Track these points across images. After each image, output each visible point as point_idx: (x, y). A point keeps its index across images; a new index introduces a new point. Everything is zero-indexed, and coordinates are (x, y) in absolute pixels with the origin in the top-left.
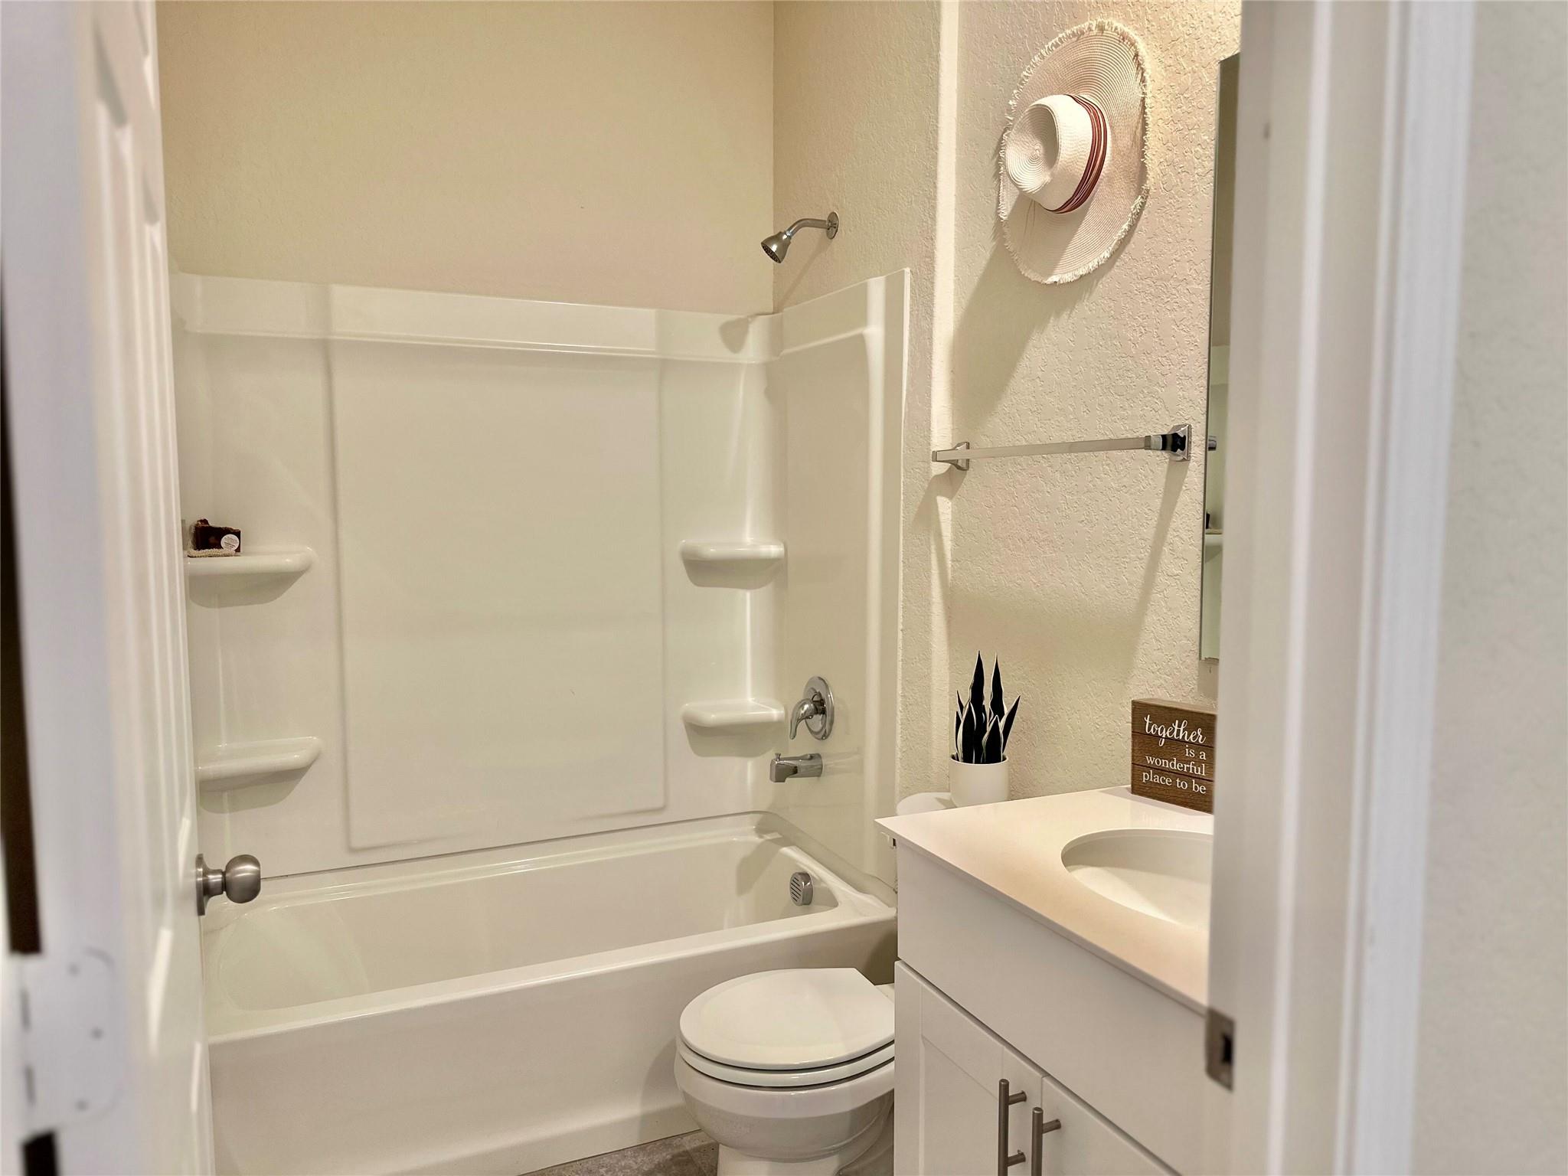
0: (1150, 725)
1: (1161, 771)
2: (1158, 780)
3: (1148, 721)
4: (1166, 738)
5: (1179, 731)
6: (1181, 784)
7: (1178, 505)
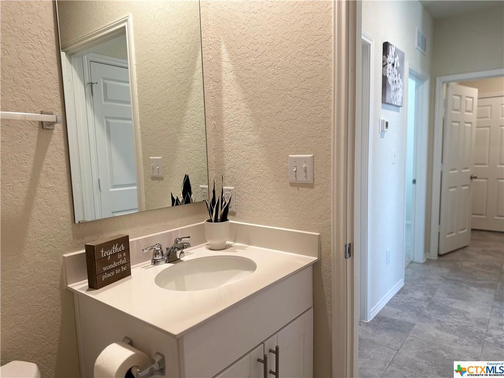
0: (103, 253)
1: (109, 271)
2: (109, 275)
3: (102, 252)
4: (111, 255)
5: (115, 249)
6: (118, 271)
7: (48, 151)
